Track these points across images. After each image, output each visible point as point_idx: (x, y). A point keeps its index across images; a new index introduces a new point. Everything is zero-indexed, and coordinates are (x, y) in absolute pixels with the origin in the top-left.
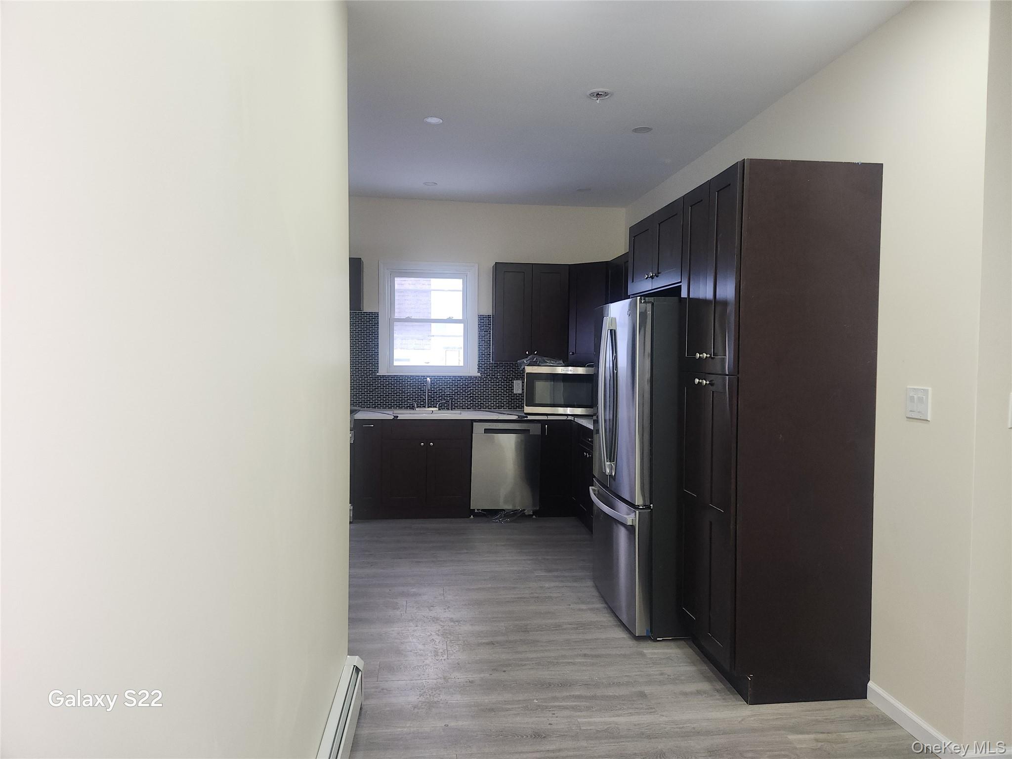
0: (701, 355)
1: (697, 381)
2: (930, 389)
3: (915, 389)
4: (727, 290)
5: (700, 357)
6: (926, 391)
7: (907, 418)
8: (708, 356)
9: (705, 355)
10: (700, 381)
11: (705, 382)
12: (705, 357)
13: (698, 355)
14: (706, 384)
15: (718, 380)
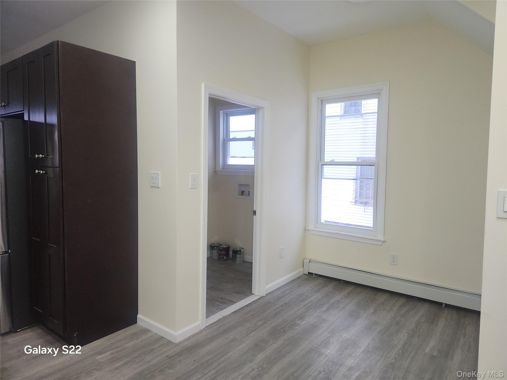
0: (39, 156)
1: (37, 171)
2: (160, 173)
3: (154, 173)
4: (53, 119)
5: (38, 157)
6: (158, 174)
7: (151, 187)
8: (43, 156)
9: (41, 156)
10: (39, 171)
11: (42, 172)
12: (41, 157)
13: (37, 156)
14: (43, 173)
15: (50, 171)
